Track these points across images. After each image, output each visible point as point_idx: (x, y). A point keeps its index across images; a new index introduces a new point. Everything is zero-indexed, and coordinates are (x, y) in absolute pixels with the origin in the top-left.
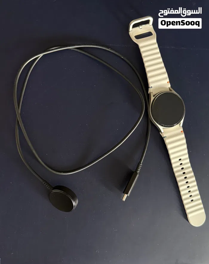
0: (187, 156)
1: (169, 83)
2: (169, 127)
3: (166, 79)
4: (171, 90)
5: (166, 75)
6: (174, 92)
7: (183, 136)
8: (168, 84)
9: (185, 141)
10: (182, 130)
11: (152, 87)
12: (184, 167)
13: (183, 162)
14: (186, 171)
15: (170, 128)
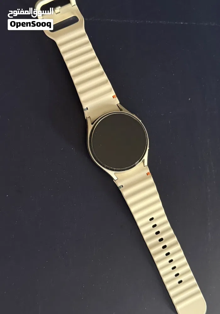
0: (163, 212)
1: (117, 98)
2: (124, 170)
3: (109, 91)
4: (121, 110)
5: (109, 86)
6: (125, 111)
7: (151, 180)
8: (115, 99)
9: (155, 189)
10: (148, 171)
11: (87, 108)
12: (160, 229)
13: (157, 222)
14: (163, 236)
15: (126, 171)
